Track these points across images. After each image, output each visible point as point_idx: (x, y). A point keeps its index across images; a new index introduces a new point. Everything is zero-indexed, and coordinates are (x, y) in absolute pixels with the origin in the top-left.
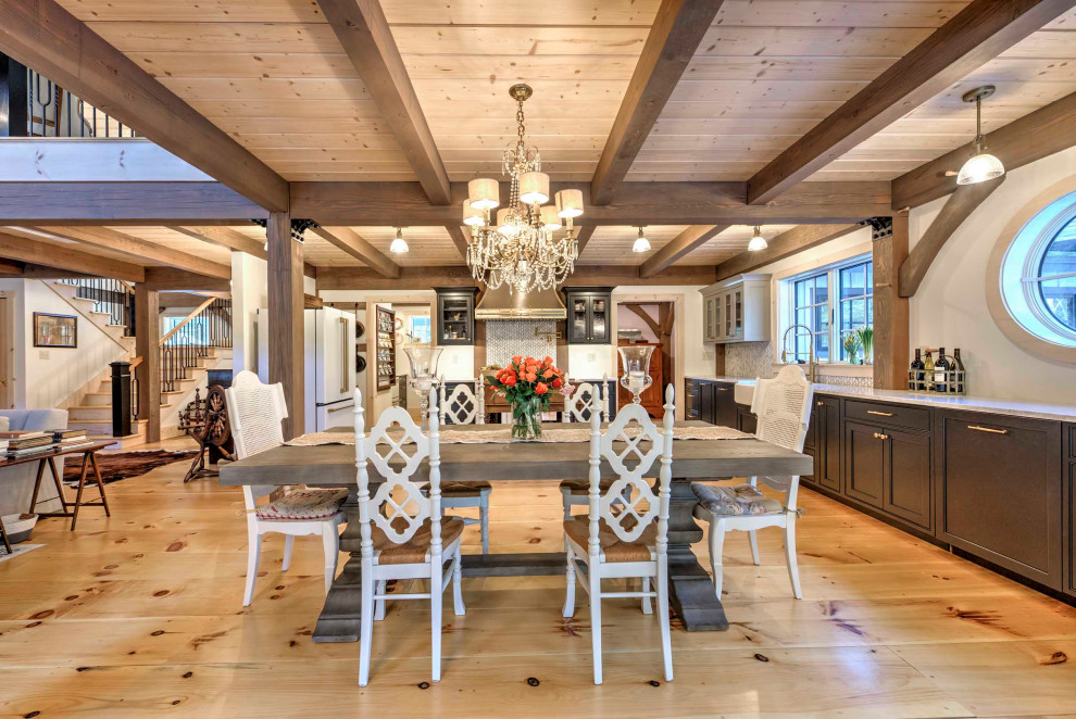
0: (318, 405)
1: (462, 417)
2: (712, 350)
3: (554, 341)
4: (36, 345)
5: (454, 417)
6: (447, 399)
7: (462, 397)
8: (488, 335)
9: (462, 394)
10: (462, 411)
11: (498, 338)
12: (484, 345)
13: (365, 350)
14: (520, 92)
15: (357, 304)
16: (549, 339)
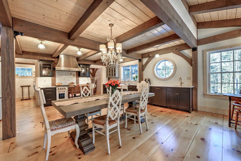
1: (86, 94)
2: (108, 79)
5: (84, 95)
6: (82, 90)
7: (86, 90)
8: (56, 74)
9: (86, 89)
10: (86, 93)
11: (60, 75)
14: (111, 25)
16: (74, 76)
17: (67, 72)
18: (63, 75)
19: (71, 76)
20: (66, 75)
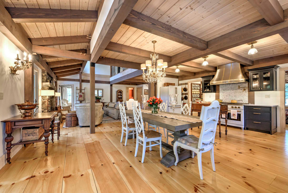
0: (168, 106)
1: (186, 113)
3: (247, 90)
4: (145, 94)
8: (220, 89)
10: (186, 111)
11: (224, 90)
12: (219, 92)
13: (187, 94)
14: (154, 42)
15: (186, 83)
16: (245, 90)
17: (234, 86)
18: (228, 90)
19: (239, 91)
20: (232, 89)
